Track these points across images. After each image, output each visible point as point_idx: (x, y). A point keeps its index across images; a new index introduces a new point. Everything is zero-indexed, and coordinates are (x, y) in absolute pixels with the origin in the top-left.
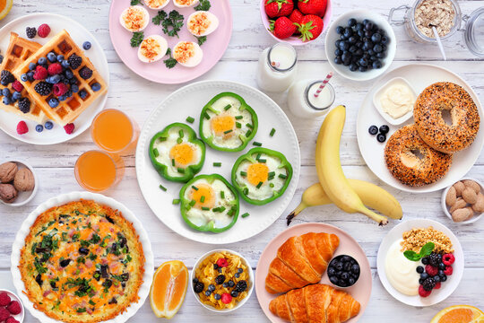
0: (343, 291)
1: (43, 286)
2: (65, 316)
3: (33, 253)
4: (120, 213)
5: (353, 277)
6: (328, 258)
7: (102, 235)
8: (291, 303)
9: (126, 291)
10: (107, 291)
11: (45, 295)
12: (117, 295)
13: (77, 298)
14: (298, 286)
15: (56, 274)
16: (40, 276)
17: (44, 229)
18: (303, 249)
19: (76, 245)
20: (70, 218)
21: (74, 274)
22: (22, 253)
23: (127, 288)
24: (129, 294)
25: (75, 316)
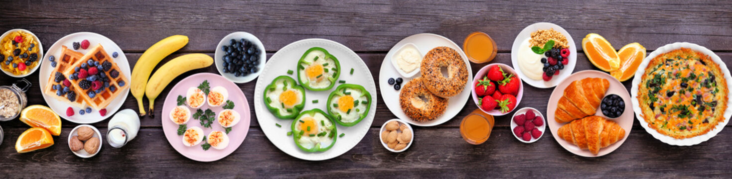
1: (655, 111)
2: (671, 132)
3: (647, 87)
4: (710, 57)
7: (697, 73)
9: (715, 114)
10: (701, 114)
11: (656, 117)
12: (708, 117)
13: (680, 119)
15: (664, 102)
16: (652, 104)
17: (655, 70)
19: (678, 81)
20: (674, 62)
21: (677, 102)
22: (640, 87)
23: (715, 112)
24: (717, 116)
25: (678, 132)
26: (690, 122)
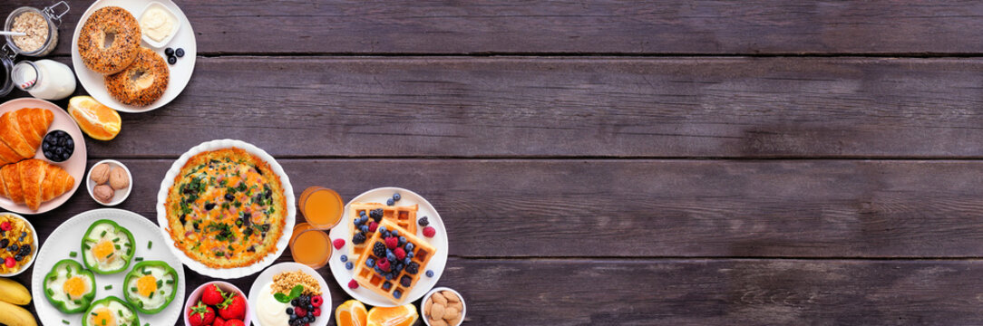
1: (186, 226)
2: (203, 257)
3: (180, 193)
4: (269, 165)
7: (249, 184)
9: (265, 241)
10: (247, 239)
11: (187, 234)
12: (256, 244)
13: (217, 242)
15: (200, 216)
16: (184, 216)
17: (194, 171)
19: (223, 191)
20: (220, 164)
21: (218, 218)
22: (170, 191)
23: (266, 238)
24: (268, 244)
25: (213, 259)
26: (230, 248)
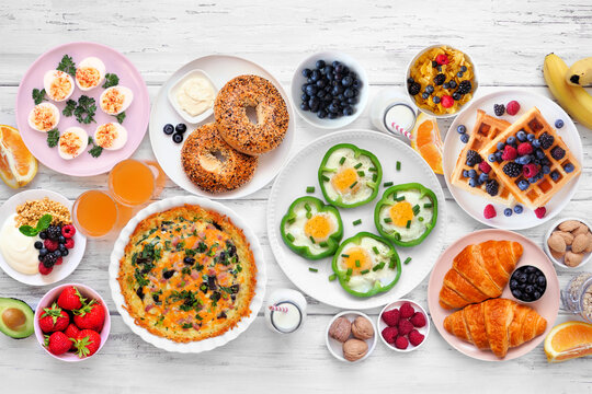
0: (527, 307)
1: (145, 300)
2: (170, 332)
3: (133, 264)
4: (229, 219)
5: (539, 291)
6: (510, 269)
7: (209, 243)
8: (469, 320)
9: (236, 304)
10: (216, 305)
11: (147, 309)
12: (226, 309)
13: (183, 313)
14: (476, 300)
15: (159, 287)
16: (141, 289)
17: (145, 237)
18: (481, 258)
19: (181, 255)
20: (173, 225)
21: (179, 286)
22: (121, 264)
23: (237, 301)
24: (240, 308)
25: (180, 332)
26: (198, 317)
